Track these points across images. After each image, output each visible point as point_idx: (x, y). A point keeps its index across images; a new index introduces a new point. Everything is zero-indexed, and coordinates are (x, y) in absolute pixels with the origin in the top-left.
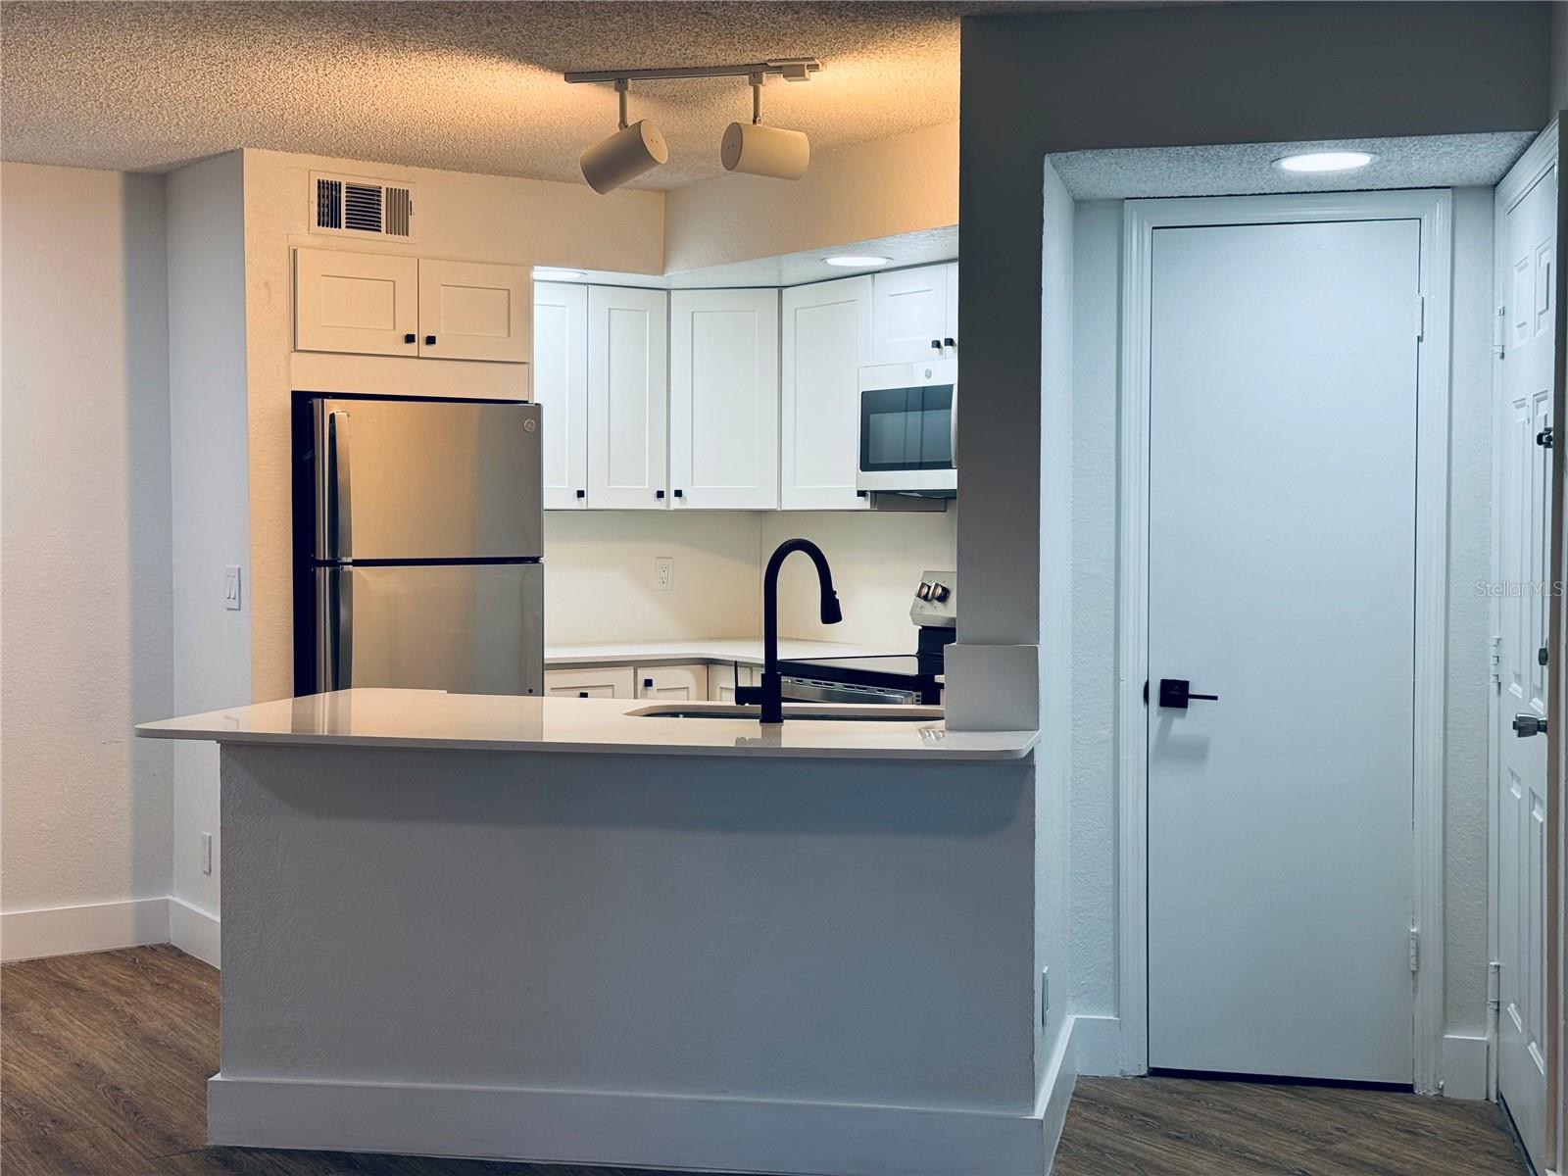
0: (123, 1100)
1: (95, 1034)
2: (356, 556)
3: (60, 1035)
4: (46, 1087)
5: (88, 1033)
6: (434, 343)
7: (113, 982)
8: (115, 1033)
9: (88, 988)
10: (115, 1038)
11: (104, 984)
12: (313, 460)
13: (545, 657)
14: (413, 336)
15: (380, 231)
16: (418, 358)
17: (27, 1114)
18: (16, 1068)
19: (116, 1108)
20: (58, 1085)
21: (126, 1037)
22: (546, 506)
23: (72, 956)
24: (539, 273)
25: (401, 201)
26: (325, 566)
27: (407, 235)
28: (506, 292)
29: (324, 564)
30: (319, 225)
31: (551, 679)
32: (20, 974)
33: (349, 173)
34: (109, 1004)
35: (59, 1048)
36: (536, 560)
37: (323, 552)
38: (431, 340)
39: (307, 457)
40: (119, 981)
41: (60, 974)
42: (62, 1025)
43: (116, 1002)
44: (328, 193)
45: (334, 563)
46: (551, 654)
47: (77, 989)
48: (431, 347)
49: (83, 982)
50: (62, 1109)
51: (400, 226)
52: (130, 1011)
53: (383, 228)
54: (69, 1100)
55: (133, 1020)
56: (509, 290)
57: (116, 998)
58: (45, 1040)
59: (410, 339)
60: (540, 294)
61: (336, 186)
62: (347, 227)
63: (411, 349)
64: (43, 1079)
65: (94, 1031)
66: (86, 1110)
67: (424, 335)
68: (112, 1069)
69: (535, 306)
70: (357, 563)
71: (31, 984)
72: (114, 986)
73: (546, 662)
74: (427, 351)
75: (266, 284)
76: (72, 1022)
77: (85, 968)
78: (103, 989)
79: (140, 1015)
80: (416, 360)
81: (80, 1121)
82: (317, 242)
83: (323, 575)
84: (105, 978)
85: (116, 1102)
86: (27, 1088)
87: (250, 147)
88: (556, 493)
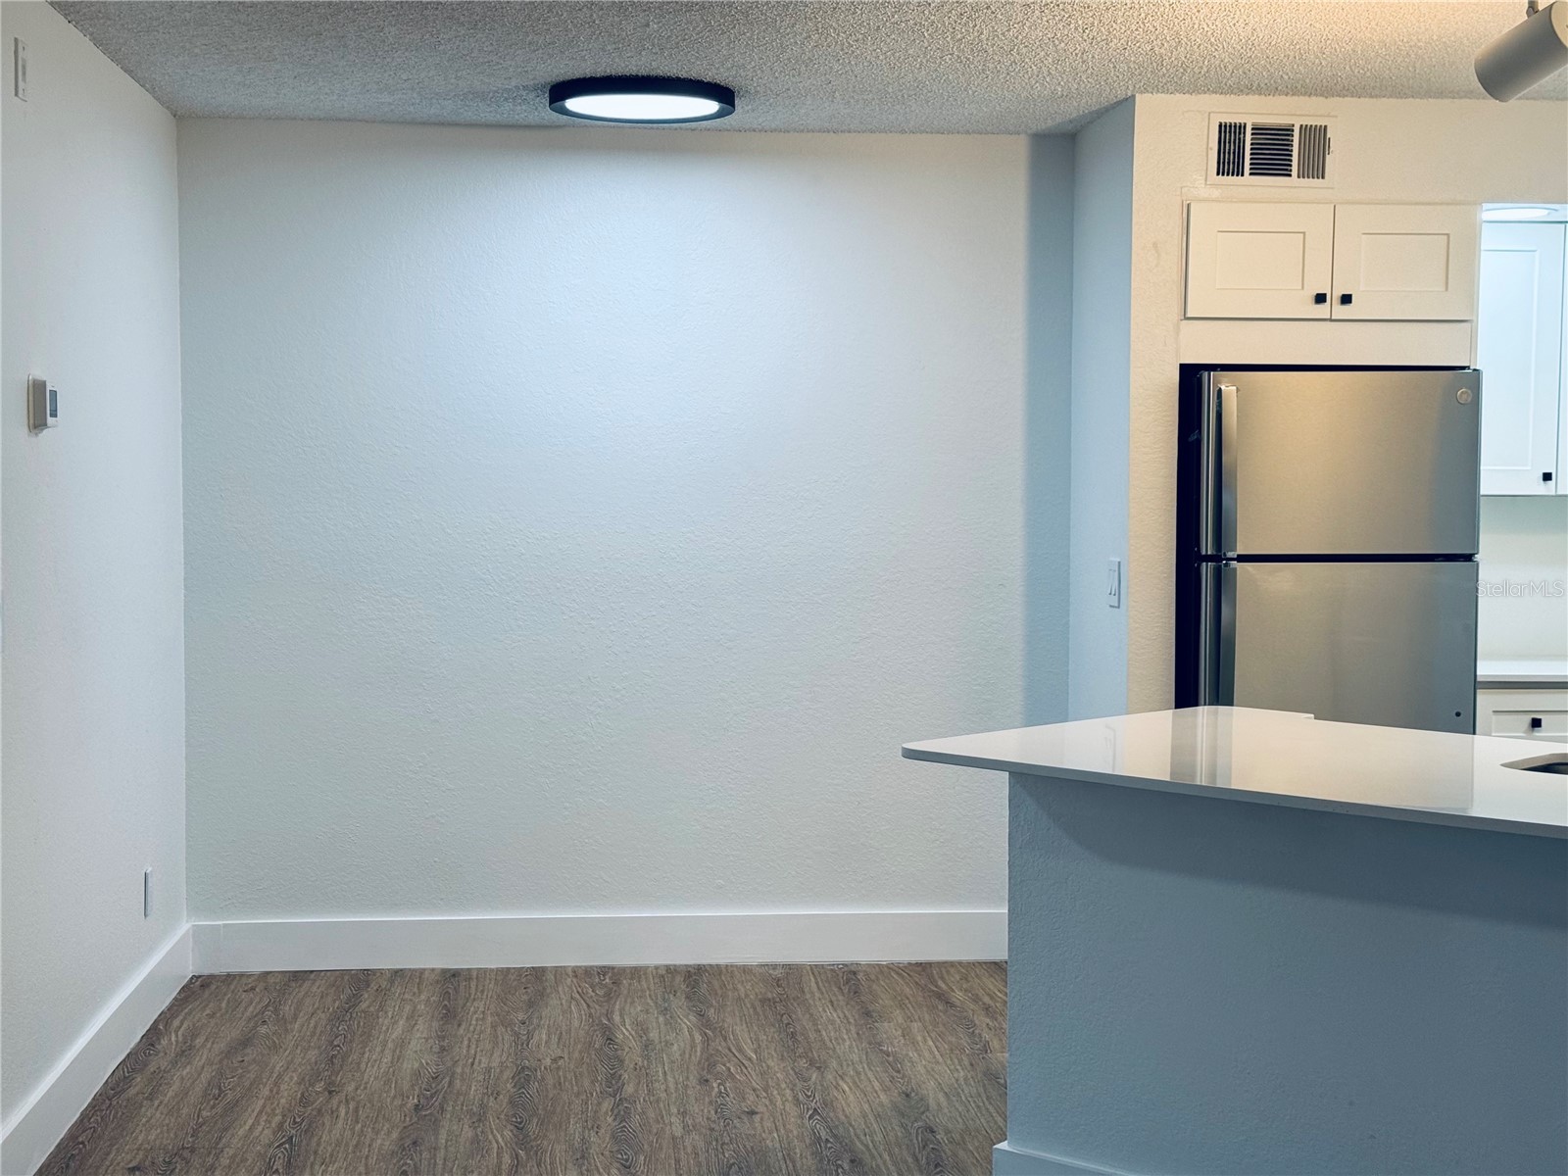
0: (931, 1146)
1: (941, 1060)
2: (1241, 550)
3: (907, 1055)
4: (865, 1116)
5: (935, 1057)
6: (1350, 302)
7: (987, 999)
8: (960, 1061)
9: (958, 1003)
10: (958, 1067)
11: (976, 999)
12: (1199, 442)
13: (1478, 673)
14: (1325, 295)
15: (1290, 175)
16: (1331, 320)
17: (830, 1148)
18: (847, 1089)
19: (920, 1157)
20: (878, 1116)
21: (969, 1068)
22: (1482, 493)
23: (960, 963)
24: (1490, 212)
25: (1317, 139)
26: (1207, 562)
27: (1323, 177)
28: (1446, 237)
29: (1208, 558)
30: (1218, 174)
31: (1485, 701)
32: (903, 977)
33: (1254, 112)
34: (970, 1026)
35: (899, 1072)
36: (1468, 558)
37: (1207, 547)
38: (1346, 299)
39: (1193, 437)
40: (992, 998)
41: (940, 983)
42: (914, 1043)
43: (977, 1022)
44: (1230, 135)
45: (1217, 558)
46: (1485, 669)
47: (947, 1003)
48: (1346, 307)
49: (958, 996)
50: (867, 1146)
51: (1315, 168)
52: (986, 1036)
53: (1294, 173)
54: (879, 1137)
55: (986, 1049)
56: (1448, 235)
57: (981, 1020)
58: (891, 1059)
59: (1320, 299)
60: (1488, 239)
61: (1242, 128)
62: (1251, 174)
63: (1323, 310)
64: (866, 1106)
65: (941, 1056)
66: (891, 1155)
67: (1338, 293)
68: (939, 1105)
69: (1482, 253)
70: (1242, 558)
71: (907, 990)
72: (984, 1004)
73: (1478, 679)
74: (1342, 311)
75: (1155, 245)
76: (925, 1041)
77: (966, 979)
78: (972, 1006)
79: (995, 1044)
80: (1329, 323)
81: (877, 1165)
82: (1216, 193)
83: (1207, 570)
84: (981, 993)
85: (924, 1147)
86: (846, 1116)
87: (1141, 92)
88: (1497, 475)
